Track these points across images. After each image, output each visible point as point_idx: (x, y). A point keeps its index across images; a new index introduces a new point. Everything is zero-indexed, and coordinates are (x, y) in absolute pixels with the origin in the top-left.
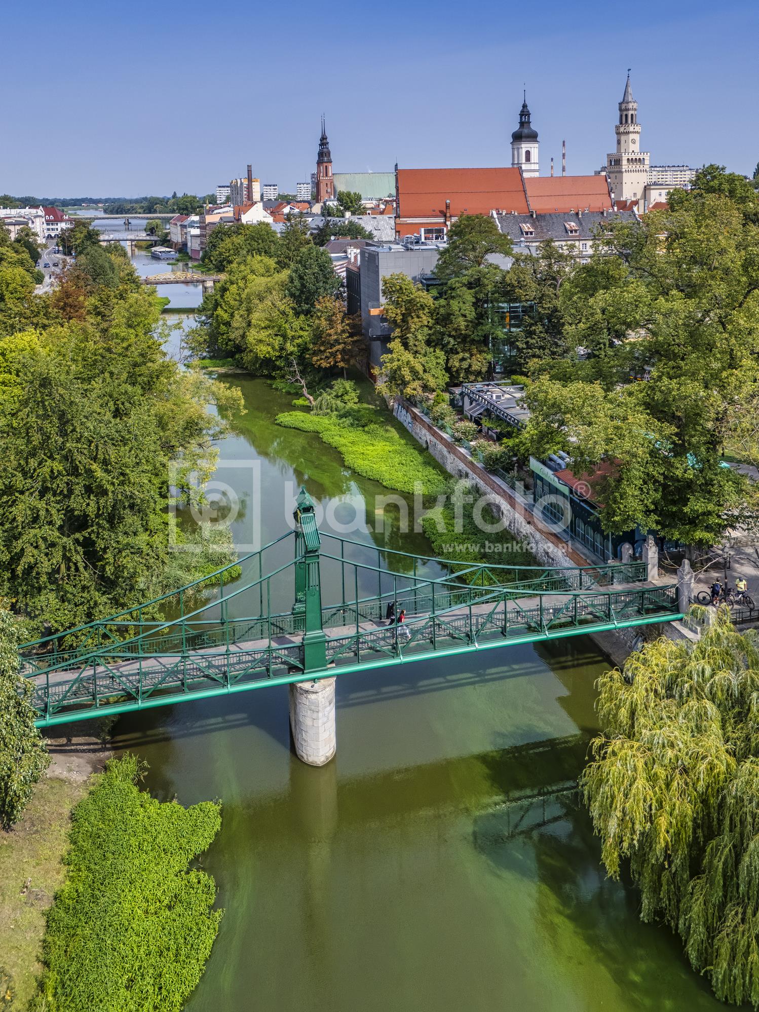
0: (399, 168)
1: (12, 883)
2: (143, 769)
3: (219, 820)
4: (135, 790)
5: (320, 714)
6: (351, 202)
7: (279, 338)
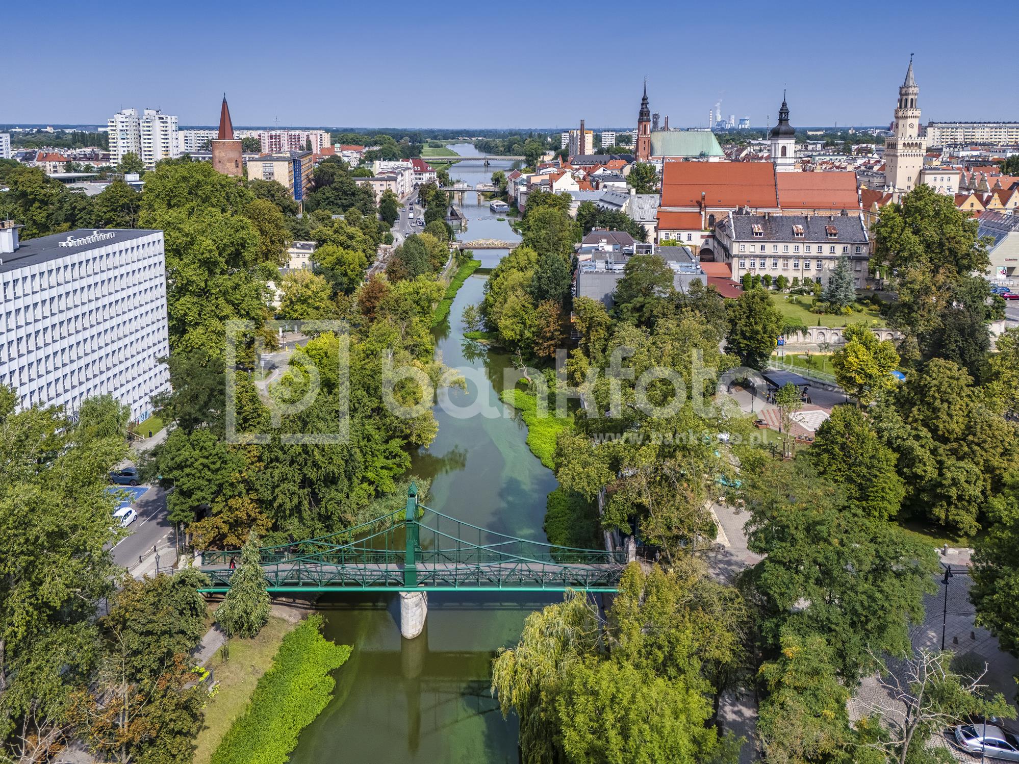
2: (325, 622)
3: (349, 655)
4: (317, 632)
5: (410, 611)
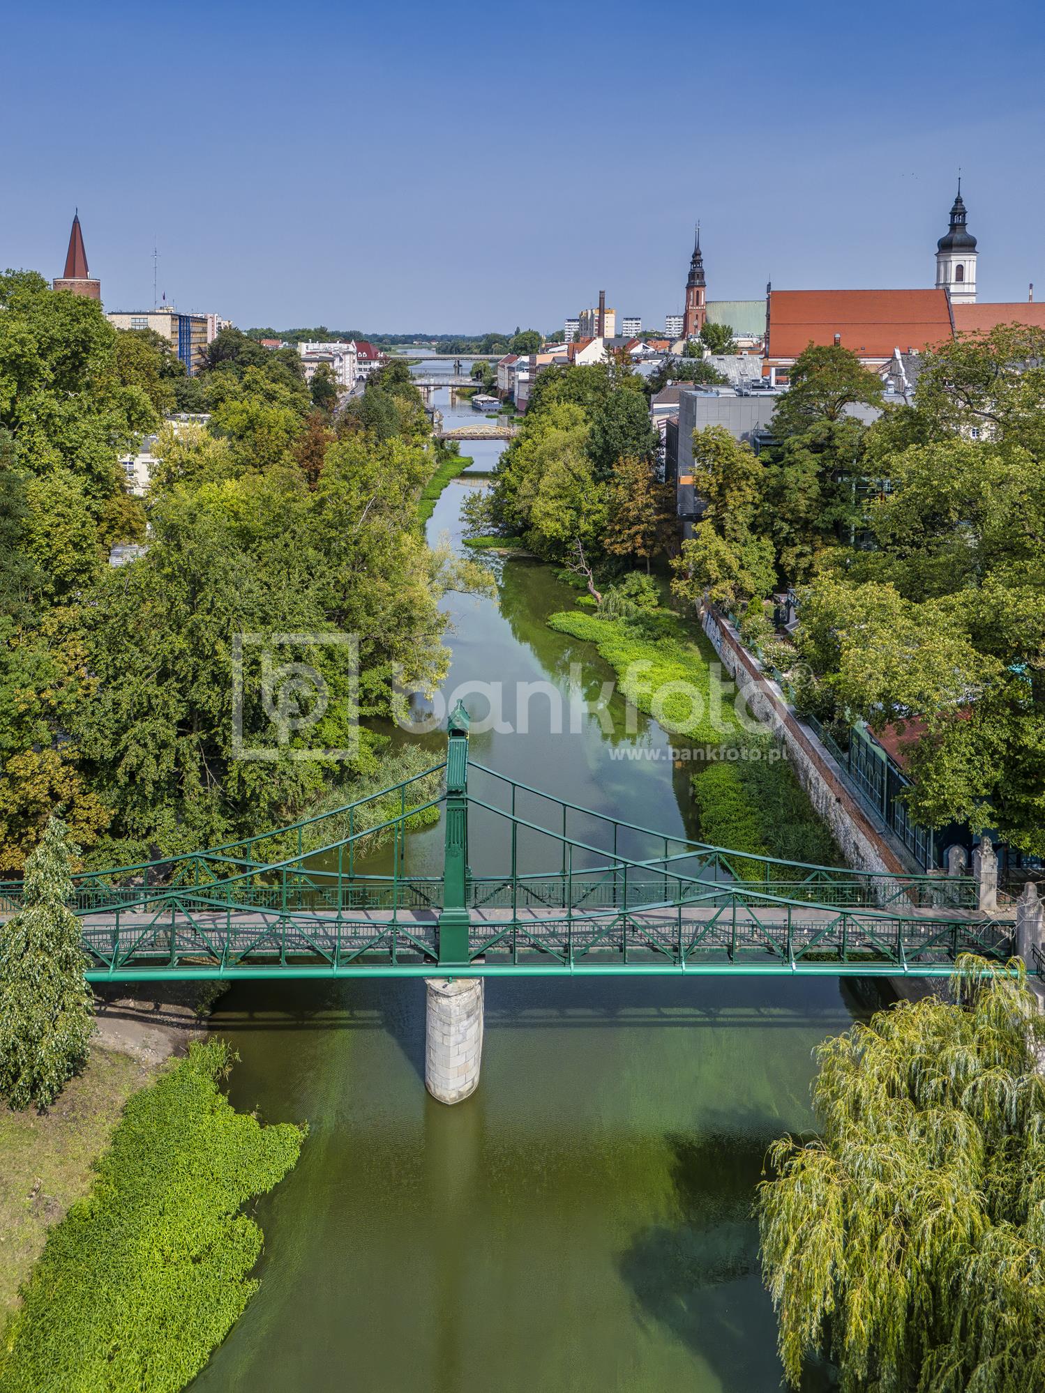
0: (773, 289)
1: (21, 1181)
2: (231, 1061)
3: (297, 1153)
4: (212, 1087)
5: (453, 1029)
6: (718, 338)
7: (571, 511)
